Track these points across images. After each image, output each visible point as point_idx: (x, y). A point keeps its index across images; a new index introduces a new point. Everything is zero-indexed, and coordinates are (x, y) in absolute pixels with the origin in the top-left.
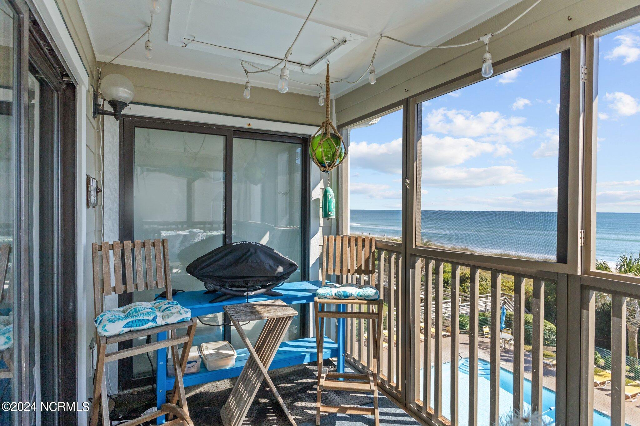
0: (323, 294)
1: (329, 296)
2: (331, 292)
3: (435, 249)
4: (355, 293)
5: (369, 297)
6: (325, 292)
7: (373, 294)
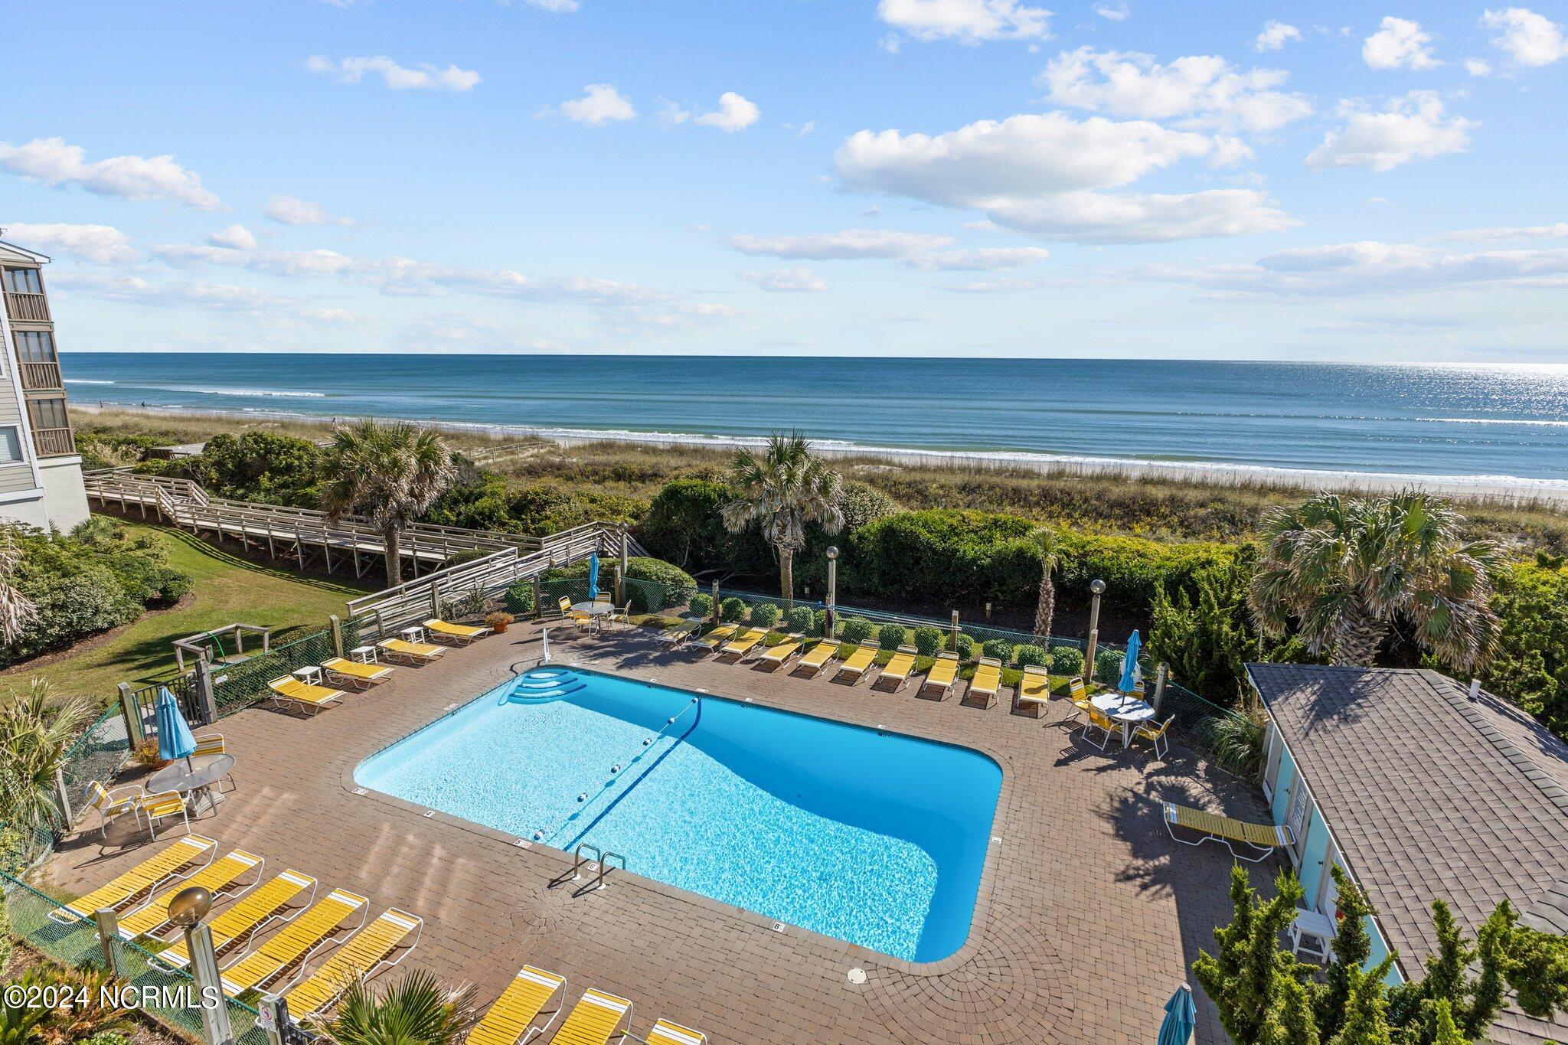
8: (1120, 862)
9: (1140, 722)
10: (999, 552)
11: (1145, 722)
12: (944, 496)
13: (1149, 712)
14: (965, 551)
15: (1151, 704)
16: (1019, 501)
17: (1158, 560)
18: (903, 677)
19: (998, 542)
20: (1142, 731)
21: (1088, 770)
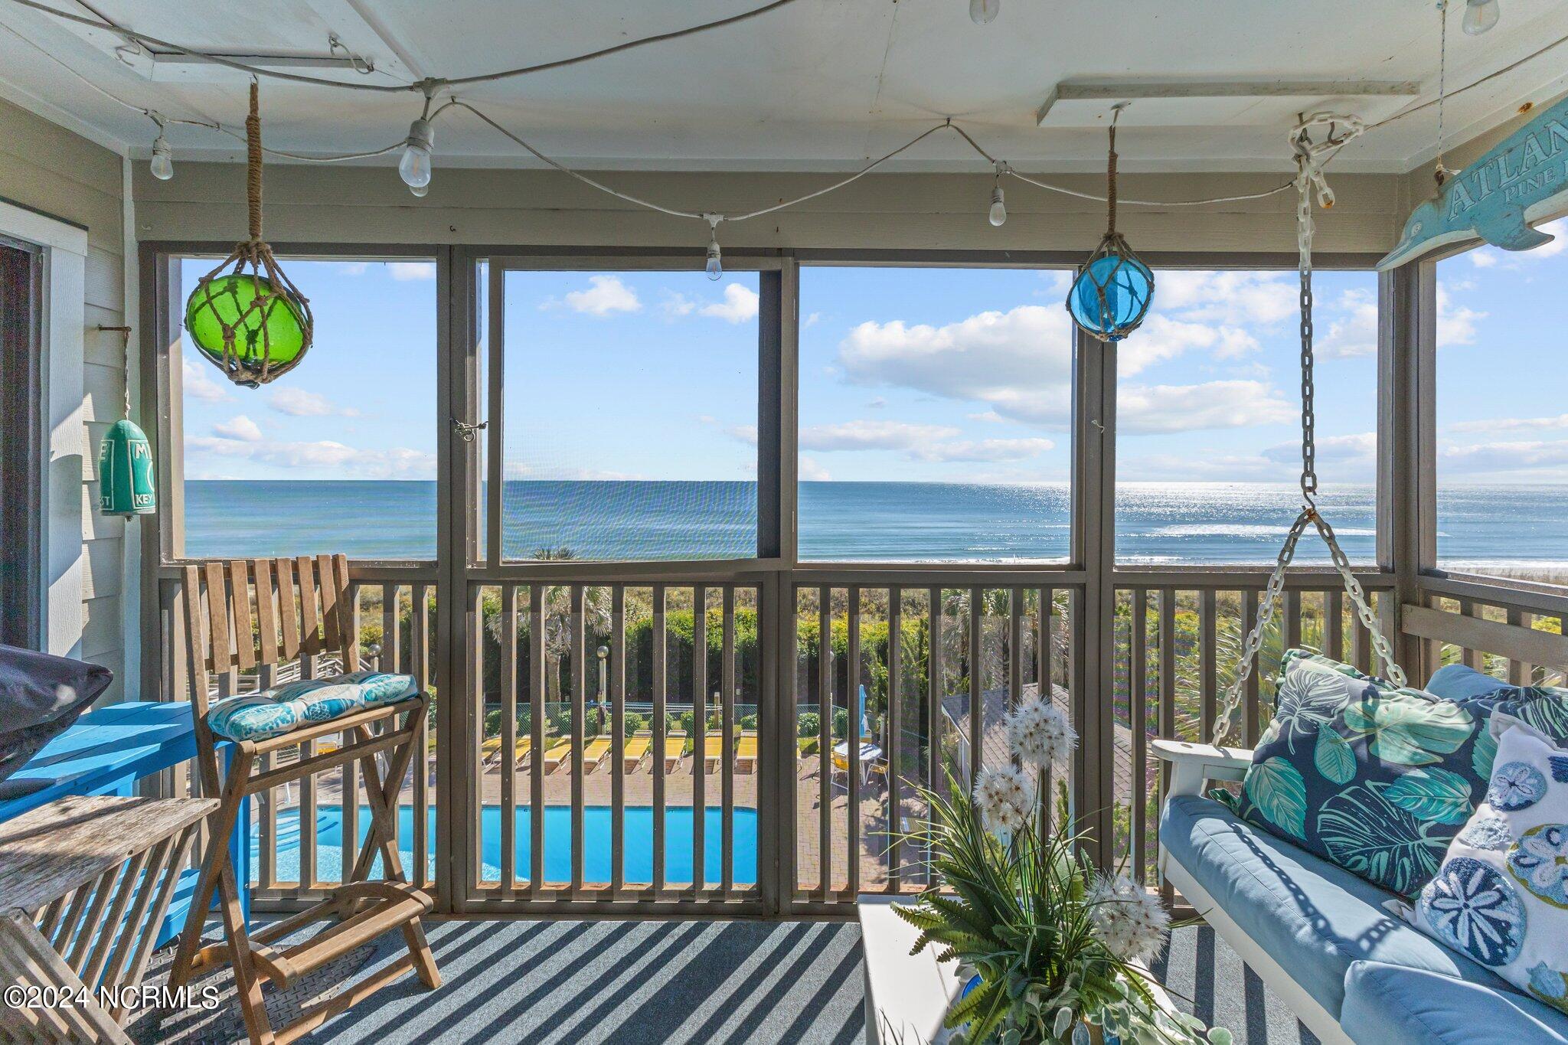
0: (267, 724)
1: (286, 725)
2: (288, 713)
3: (524, 562)
4: (361, 697)
5: (397, 695)
6: (272, 719)
7: (407, 686)
8: (873, 871)
9: (872, 761)
10: (744, 641)
11: (876, 761)
12: (685, 602)
13: (878, 752)
14: (716, 644)
15: (878, 746)
16: (750, 601)
17: (867, 636)
18: (677, 757)
19: (742, 634)
20: (875, 768)
21: (839, 807)
